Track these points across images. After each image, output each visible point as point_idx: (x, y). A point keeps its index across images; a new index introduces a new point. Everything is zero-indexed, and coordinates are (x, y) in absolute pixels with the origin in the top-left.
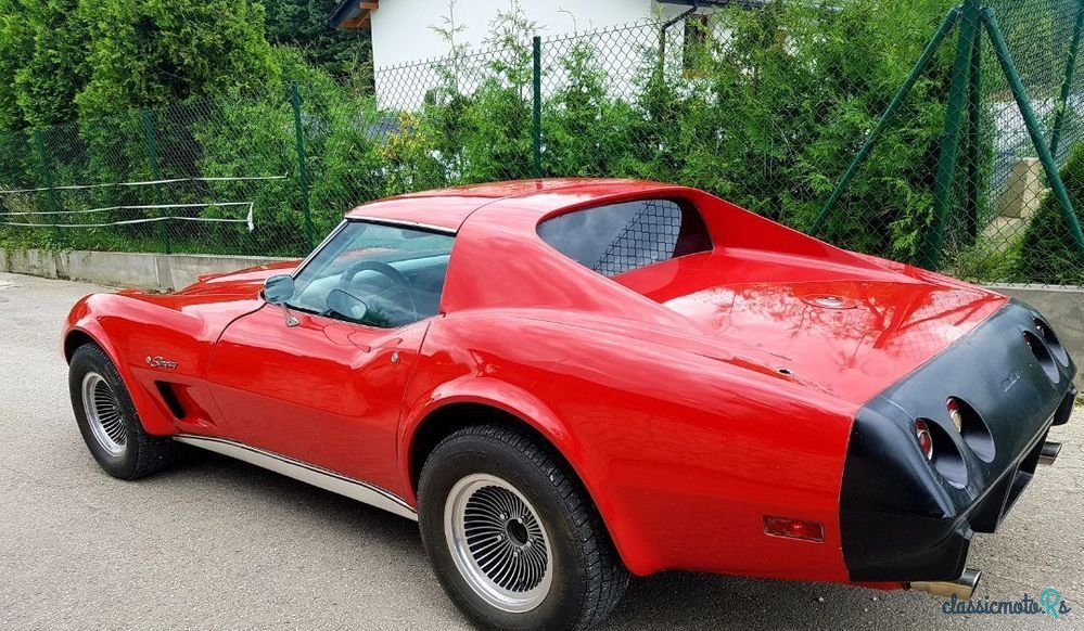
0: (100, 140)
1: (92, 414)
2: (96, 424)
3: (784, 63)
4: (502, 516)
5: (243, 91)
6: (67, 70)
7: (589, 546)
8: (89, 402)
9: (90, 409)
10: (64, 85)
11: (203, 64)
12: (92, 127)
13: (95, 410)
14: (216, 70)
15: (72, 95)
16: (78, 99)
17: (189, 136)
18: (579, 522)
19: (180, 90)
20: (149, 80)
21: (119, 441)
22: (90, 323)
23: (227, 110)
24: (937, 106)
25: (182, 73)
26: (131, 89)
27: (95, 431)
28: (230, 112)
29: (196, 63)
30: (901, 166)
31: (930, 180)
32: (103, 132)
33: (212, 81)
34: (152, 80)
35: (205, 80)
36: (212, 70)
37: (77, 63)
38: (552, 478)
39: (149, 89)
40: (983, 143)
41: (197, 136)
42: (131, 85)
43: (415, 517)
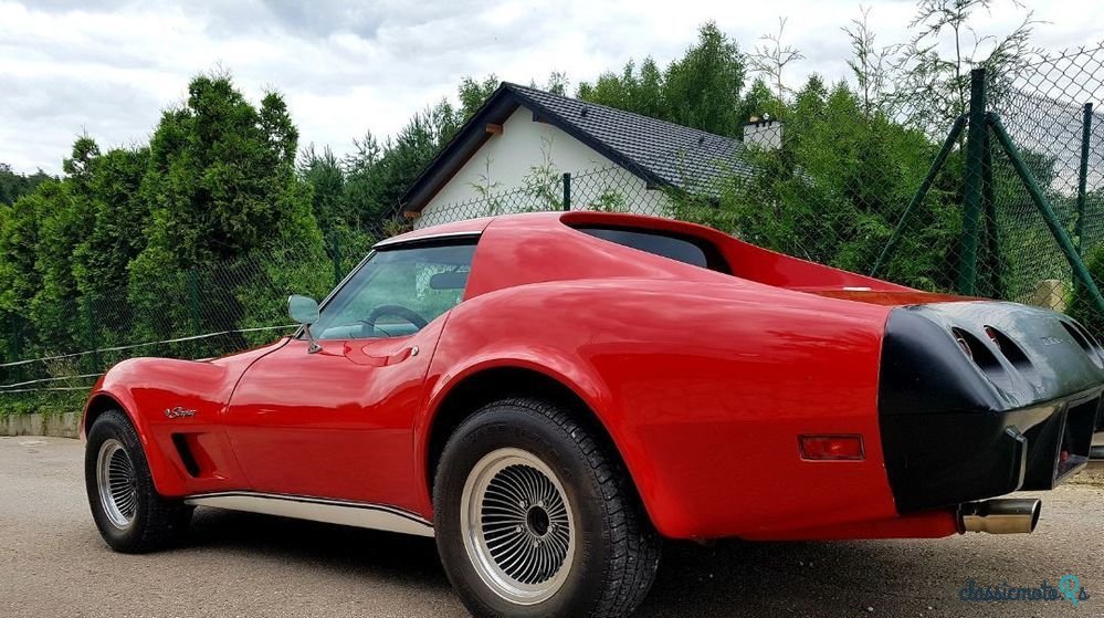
0: (147, 303)
1: (104, 484)
2: (106, 496)
3: (802, 192)
4: (522, 504)
5: (288, 256)
6: (124, 243)
7: (614, 505)
8: (104, 471)
9: (103, 477)
10: (118, 257)
11: (252, 231)
12: (141, 292)
13: (108, 479)
14: (264, 237)
15: (126, 264)
16: (130, 265)
17: (232, 298)
18: (603, 479)
19: (228, 254)
20: (198, 247)
21: (128, 514)
22: (115, 385)
23: (271, 271)
24: (953, 207)
25: (231, 241)
26: (181, 255)
27: (105, 504)
28: (274, 274)
29: (245, 231)
30: (927, 268)
31: (953, 275)
32: (150, 296)
33: (259, 247)
34: (203, 246)
35: (252, 247)
36: (259, 237)
37: (133, 238)
38: (573, 435)
39: (199, 255)
40: (1003, 254)
41: (240, 297)
42: (182, 251)
43: (429, 532)
